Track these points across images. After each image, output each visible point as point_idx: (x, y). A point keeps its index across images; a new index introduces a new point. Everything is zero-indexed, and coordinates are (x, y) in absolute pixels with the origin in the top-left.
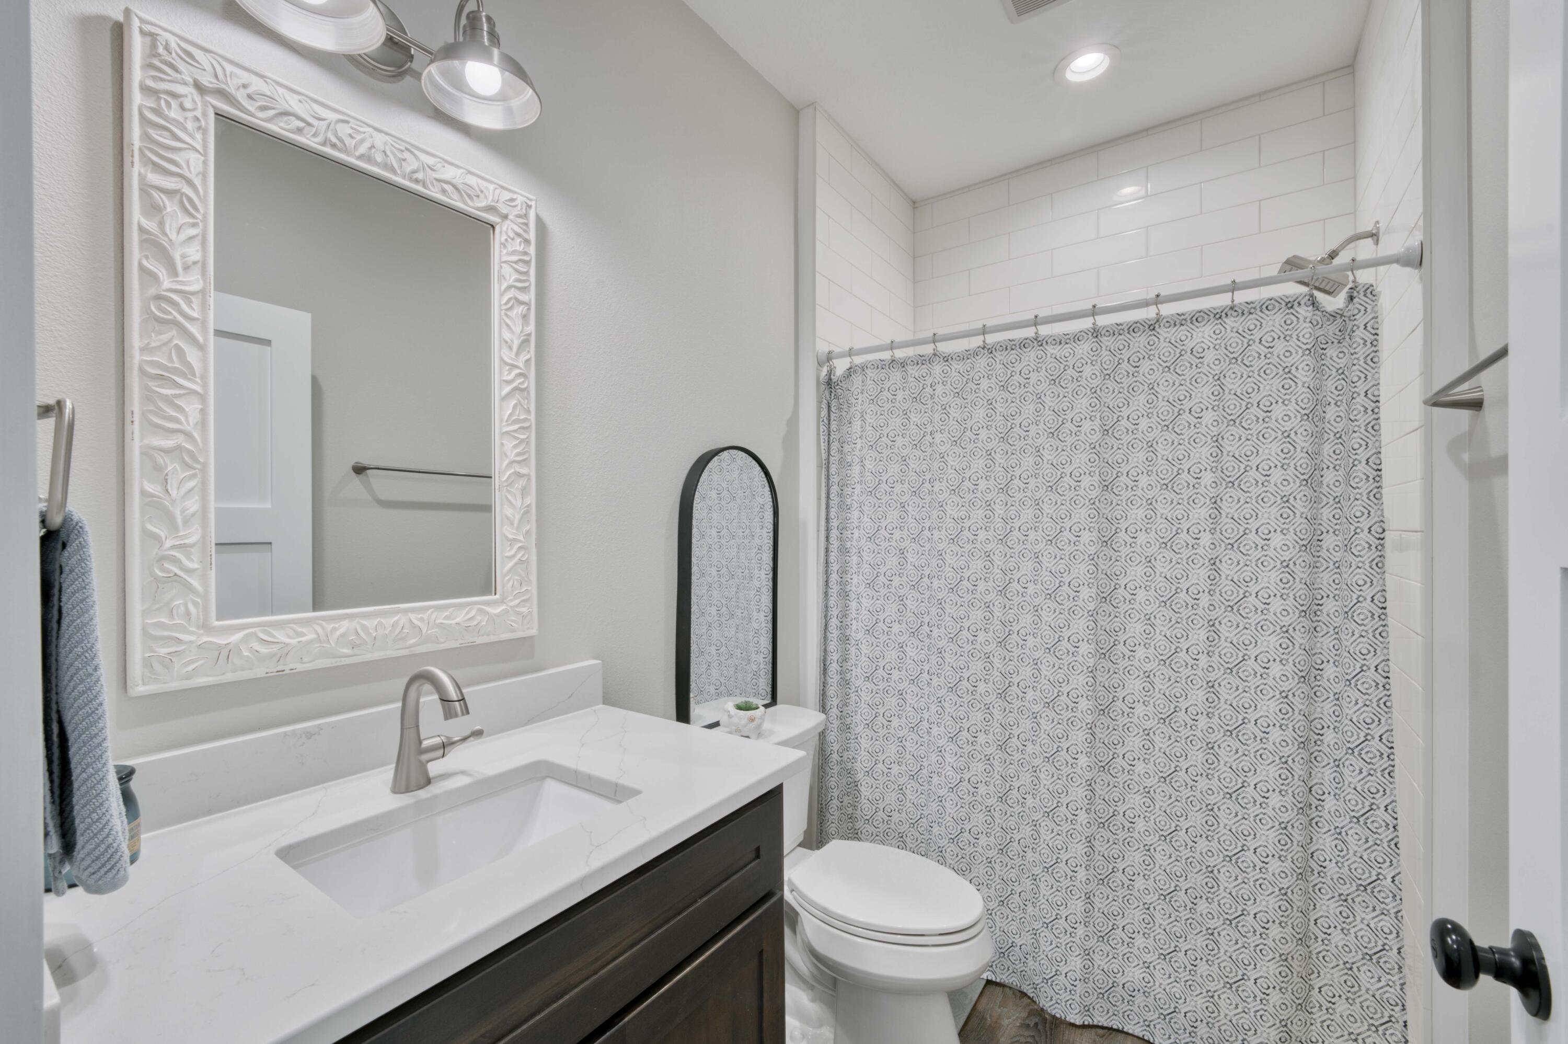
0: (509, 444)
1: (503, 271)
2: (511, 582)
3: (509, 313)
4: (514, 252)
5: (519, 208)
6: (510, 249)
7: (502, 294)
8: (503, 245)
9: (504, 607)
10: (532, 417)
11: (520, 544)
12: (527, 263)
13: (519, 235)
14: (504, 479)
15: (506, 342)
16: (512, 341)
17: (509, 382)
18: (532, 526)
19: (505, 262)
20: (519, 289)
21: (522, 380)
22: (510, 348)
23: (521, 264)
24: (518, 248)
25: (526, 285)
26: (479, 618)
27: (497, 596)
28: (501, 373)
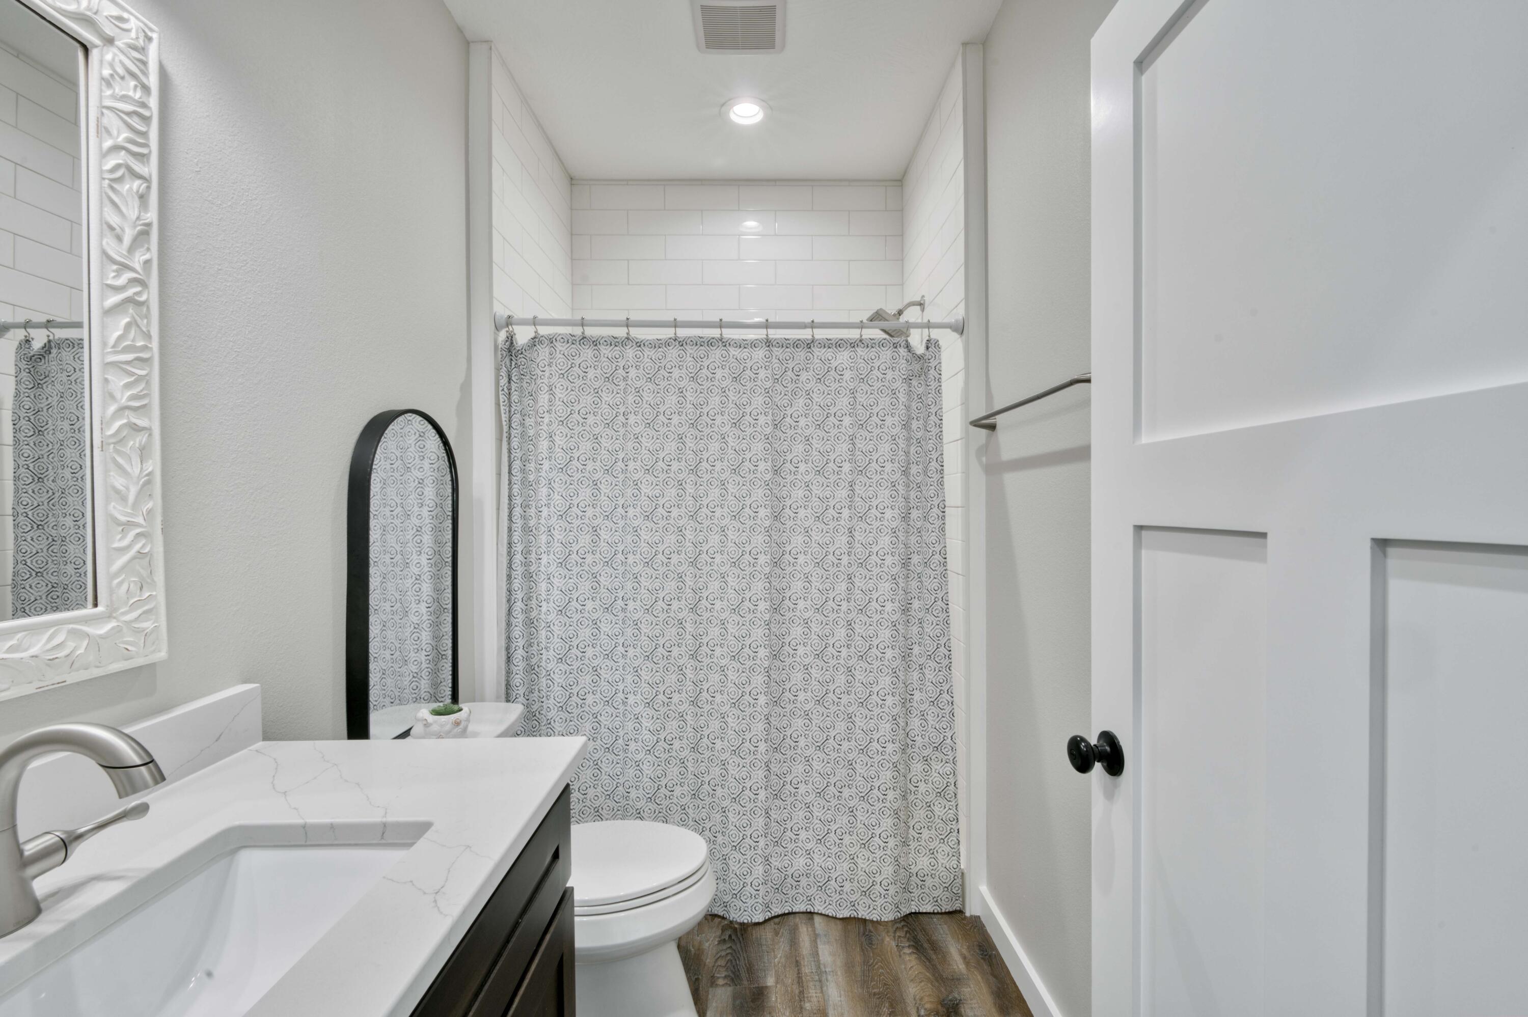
0: (118, 381)
1: (105, 121)
2: (125, 587)
3: (116, 186)
4: (124, 98)
5: (133, 34)
6: (118, 90)
7: (104, 155)
8: (107, 82)
9: (113, 624)
10: (155, 345)
11: (138, 530)
12: (146, 120)
13: (133, 75)
14: (110, 432)
15: (112, 228)
16: (123, 230)
17: (117, 289)
18: (155, 503)
19: (108, 108)
20: (135, 155)
21: (138, 289)
22: (119, 239)
23: (136, 119)
24: (131, 93)
25: (144, 151)
26: (71, 645)
27: (100, 608)
28: (103, 274)
